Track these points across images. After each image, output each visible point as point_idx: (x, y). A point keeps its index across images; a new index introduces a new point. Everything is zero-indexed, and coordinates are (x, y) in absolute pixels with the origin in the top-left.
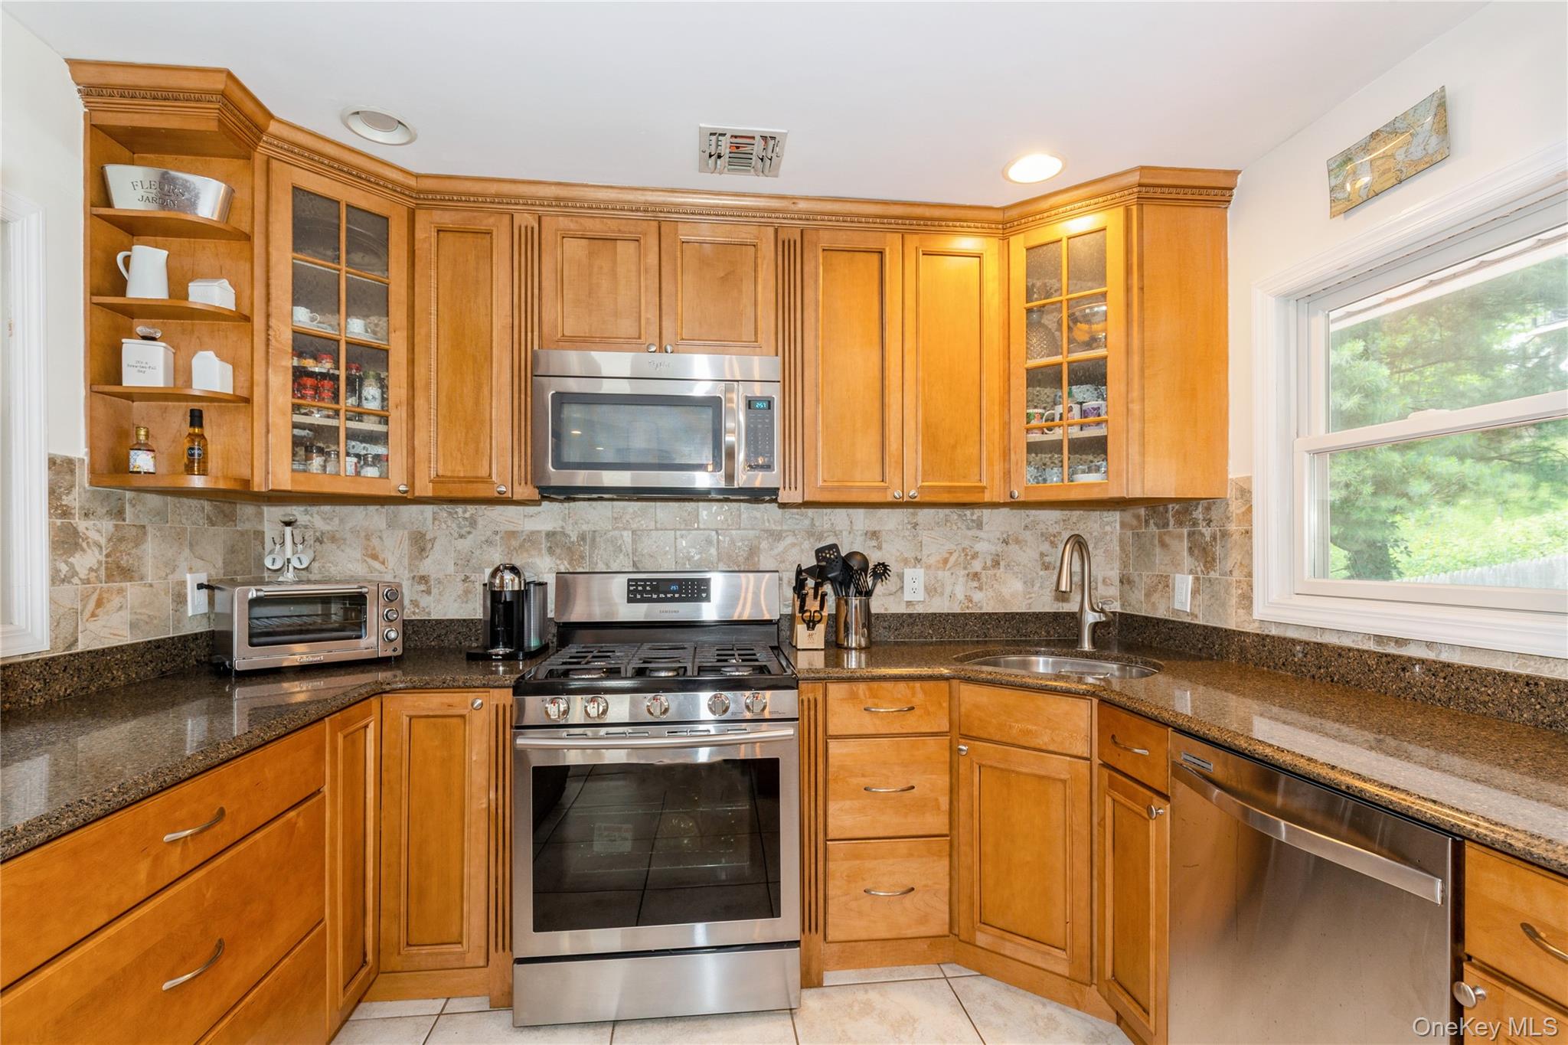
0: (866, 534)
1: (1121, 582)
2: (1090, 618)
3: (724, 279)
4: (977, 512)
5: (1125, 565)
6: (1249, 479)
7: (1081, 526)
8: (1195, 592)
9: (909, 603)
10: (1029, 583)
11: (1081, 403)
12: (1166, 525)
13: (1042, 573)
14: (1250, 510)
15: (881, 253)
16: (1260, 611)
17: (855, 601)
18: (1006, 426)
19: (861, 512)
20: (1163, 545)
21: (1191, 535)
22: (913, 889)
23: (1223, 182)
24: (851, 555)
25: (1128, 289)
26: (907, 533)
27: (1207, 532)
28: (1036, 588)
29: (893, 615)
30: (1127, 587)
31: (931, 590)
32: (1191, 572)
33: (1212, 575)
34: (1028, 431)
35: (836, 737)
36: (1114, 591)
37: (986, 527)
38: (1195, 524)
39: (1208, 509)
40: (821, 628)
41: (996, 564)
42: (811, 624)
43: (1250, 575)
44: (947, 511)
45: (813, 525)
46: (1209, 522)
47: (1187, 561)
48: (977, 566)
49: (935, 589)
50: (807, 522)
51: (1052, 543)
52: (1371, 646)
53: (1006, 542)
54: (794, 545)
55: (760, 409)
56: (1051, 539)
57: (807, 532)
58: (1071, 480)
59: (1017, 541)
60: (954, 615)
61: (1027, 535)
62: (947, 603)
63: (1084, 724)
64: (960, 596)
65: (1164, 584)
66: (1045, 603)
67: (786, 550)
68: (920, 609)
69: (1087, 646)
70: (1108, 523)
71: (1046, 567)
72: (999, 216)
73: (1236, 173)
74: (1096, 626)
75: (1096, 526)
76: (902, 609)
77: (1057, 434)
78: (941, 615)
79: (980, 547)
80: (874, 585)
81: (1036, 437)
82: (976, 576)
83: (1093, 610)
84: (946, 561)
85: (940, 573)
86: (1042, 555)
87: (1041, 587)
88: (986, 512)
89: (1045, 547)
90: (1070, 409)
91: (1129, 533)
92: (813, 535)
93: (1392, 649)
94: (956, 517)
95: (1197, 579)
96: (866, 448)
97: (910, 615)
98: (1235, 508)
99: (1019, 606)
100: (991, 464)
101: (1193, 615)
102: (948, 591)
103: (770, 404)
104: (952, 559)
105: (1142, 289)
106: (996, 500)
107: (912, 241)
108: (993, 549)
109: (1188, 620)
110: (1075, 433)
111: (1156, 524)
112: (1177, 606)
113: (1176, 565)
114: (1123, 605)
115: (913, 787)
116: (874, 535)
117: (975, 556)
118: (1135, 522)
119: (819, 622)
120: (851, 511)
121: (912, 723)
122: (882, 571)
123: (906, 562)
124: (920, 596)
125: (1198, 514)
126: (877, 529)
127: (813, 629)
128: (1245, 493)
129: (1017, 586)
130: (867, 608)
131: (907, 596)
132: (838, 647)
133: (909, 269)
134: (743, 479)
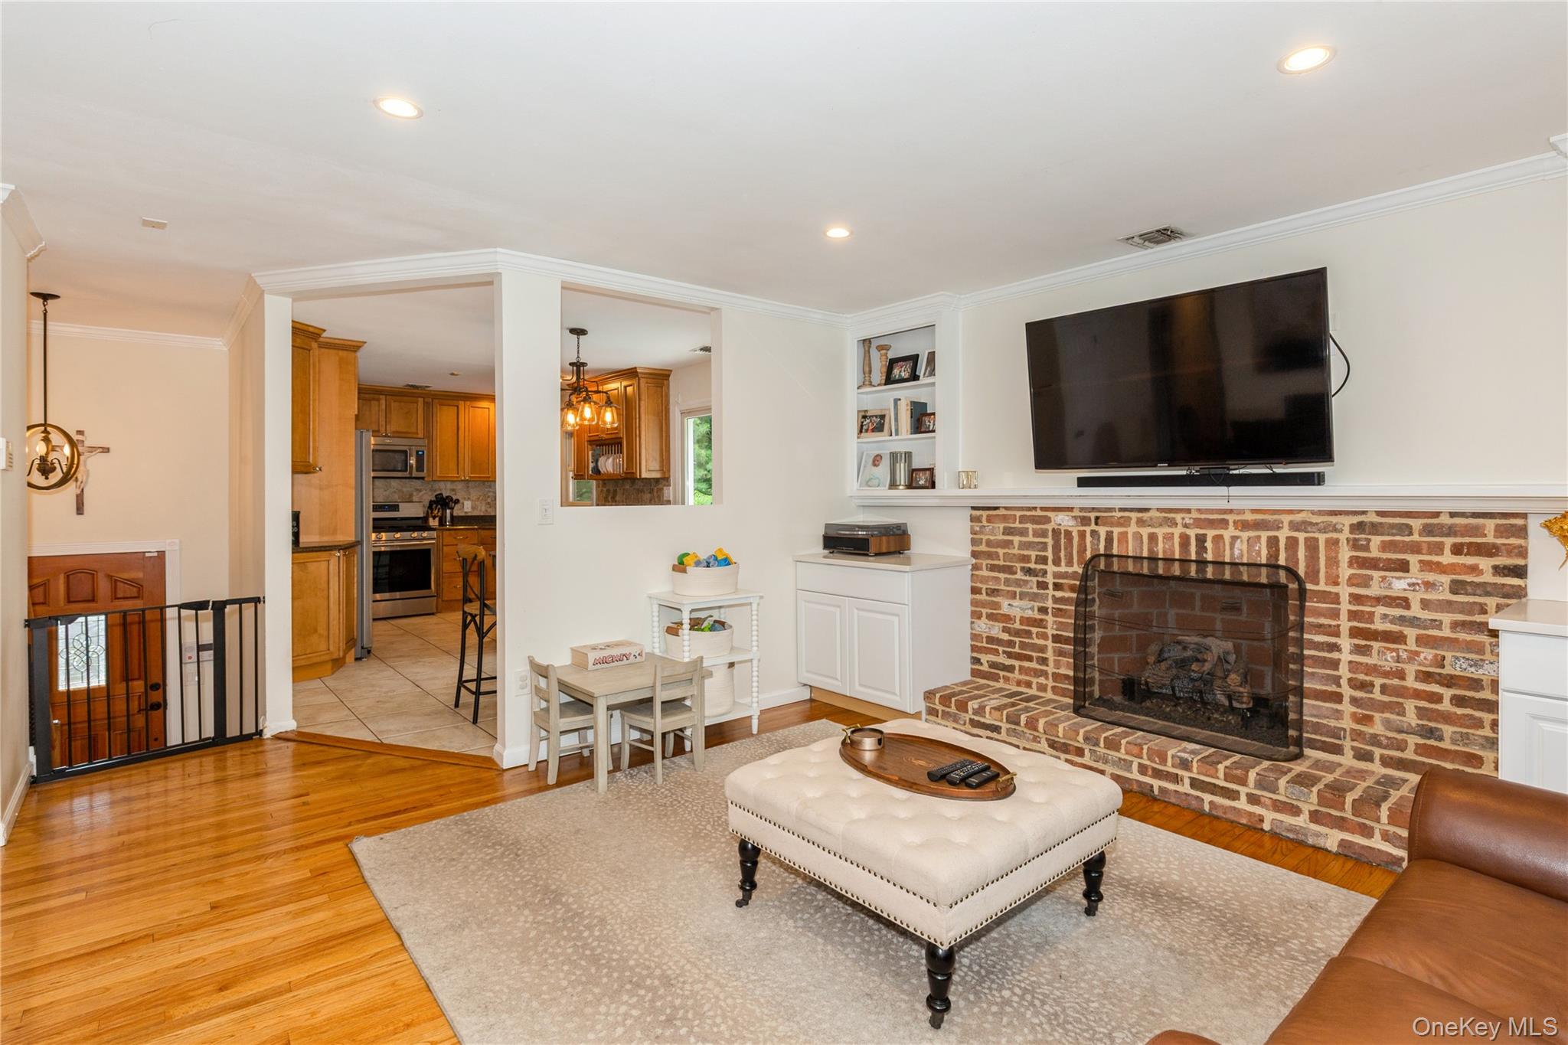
0: (451, 490)
3: (407, 413)
4: (489, 483)
9: (463, 512)
15: (457, 406)
17: (448, 511)
19: (449, 483)
24: (447, 497)
26: (463, 490)
29: (460, 515)
31: (473, 508)
35: (445, 545)
37: (492, 488)
40: (437, 519)
41: (495, 500)
42: (434, 518)
44: (479, 483)
45: (431, 487)
48: (489, 500)
49: (475, 508)
50: (429, 486)
54: (424, 494)
55: (420, 454)
57: (429, 489)
60: (481, 516)
62: (479, 512)
64: (483, 508)
68: (469, 514)
76: (463, 514)
78: (477, 516)
80: (455, 506)
82: (489, 503)
84: (478, 499)
85: (476, 503)
92: (431, 490)
94: (482, 485)
96: (453, 465)
97: (466, 516)
102: (479, 509)
103: (423, 452)
104: (481, 498)
107: (468, 403)
116: (453, 490)
117: (488, 497)
119: (437, 515)
120: (446, 483)
122: (457, 502)
123: (465, 499)
124: (470, 510)
126: (455, 488)
130: (452, 514)
131: (466, 510)
132: (442, 522)
133: (467, 411)
134: (415, 474)
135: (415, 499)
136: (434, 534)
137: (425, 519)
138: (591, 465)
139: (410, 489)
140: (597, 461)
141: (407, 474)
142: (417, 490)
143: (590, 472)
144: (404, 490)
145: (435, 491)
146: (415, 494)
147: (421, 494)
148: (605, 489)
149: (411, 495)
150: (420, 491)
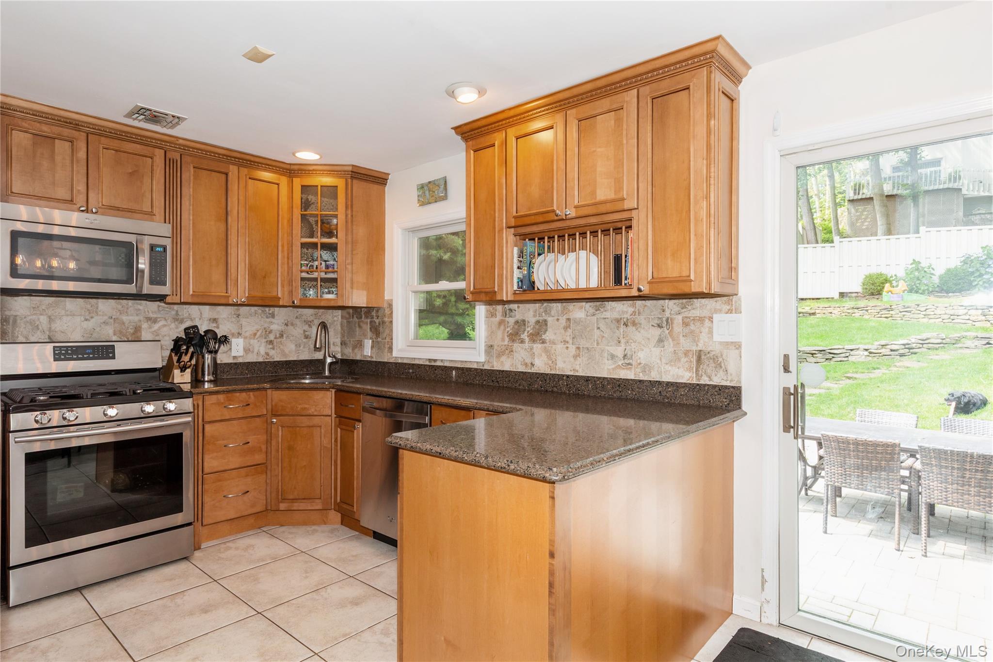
0: (210, 320)
1: (341, 344)
2: (329, 360)
3: (131, 174)
4: (272, 309)
5: (343, 336)
6: (392, 300)
7: (323, 317)
8: (372, 347)
9: (235, 357)
10: (298, 346)
11: (325, 261)
12: (361, 318)
13: (304, 340)
14: (392, 312)
15: (227, 174)
16: (395, 354)
17: (208, 358)
18: (290, 268)
19: (207, 307)
20: (360, 327)
21: (371, 322)
22: (248, 492)
23: (384, 176)
24: (207, 332)
25: (346, 216)
26: (234, 320)
27: (377, 321)
28: (301, 348)
29: (225, 364)
30: (344, 346)
31: (247, 350)
32: (371, 339)
33: (379, 339)
34: (302, 272)
35: (210, 422)
36: (338, 349)
37: (276, 317)
38: (372, 318)
39: (377, 311)
40: (189, 371)
41: (282, 336)
42: (183, 369)
43: (392, 339)
44: (256, 308)
45: (177, 314)
46: (378, 317)
47: (369, 334)
48: (272, 337)
49: (249, 350)
50: (174, 313)
51: (309, 325)
52: (427, 363)
53: (286, 325)
54: (164, 326)
55: (158, 251)
56: (309, 323)
57: (174, 318)
58: (321, 296)
59: (292, 324)
60: (260, 363)
61: (298, 322)
62: (255, 357)
63: (329, 401)
64: (262, 351)
65: (359, 345)
66: (305, 355)
67: (160, 328)
68: (240, 360)
69: (327, 373)
70: (336, 316)
71: (306, 337)
72: (288, 167)
73: (388, 174)
74: (331, 364)
75: (330, 317)
76: (231, 361)
77: (315, 275)
78: (252, 363)
79: (274, 327)
80: (219, 347)
81: (304, 275)
82: (271, 342)
83: (330, 356)
84: (255, 334)
85: (252, 341)
86: (304, 331)
87: (304, 347)
88: (277, 309)
89: (306, 327)
90: (321, 264)
91: (345, 321)
92: (177, 320)
93: (433, 364)
94: (260, 312)
95: (373, 341)
96: (217, 275)
97: (235, 364)
98: (387, 312)
99: (293, 357)
100: (283, 286)
101: (371, 357)
102: (256, 351)
103: (165, 248)
104: (258, 334)
105: (352, 216)
106: (285, 304)
107: (243, 171)
108: (280, 328)
109: (369, 359)
110: (323, 275)
111: (357, 317)
112: (365, 354)
113: (365, 336)
114: (342, 355)
115: (248, 443)
116: (215, 320)
117: (270, 332)
118: (347, 316)
119: (189, 367)
120: (201, 307)
121: (249, 411)
122: (225, 340)
123: (233, 335)
124: (241, 353)
125: (374, 314)
126: (216, 317)
127: (184, 371)
128: (390, 306)
129: (292, 347)
130: (214, 360)
131: (234, 353)
132: (197, 381)
133: (242, 185)
134: (147, 289)
135: (145, 335)
136: (187, 404)
137: (166, 371)
138: (517, 274)
139: (136, 318)
140: (530, 265)
141: (131, 289)
142: (149, 319)
143: (515, 288)
144: (125, 318)
145: (182, 321)
146: (145, 326)
147: (156, 327)
148: (512, 321)
149: (137, 329)
150: (155, 321)
